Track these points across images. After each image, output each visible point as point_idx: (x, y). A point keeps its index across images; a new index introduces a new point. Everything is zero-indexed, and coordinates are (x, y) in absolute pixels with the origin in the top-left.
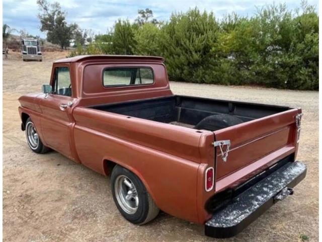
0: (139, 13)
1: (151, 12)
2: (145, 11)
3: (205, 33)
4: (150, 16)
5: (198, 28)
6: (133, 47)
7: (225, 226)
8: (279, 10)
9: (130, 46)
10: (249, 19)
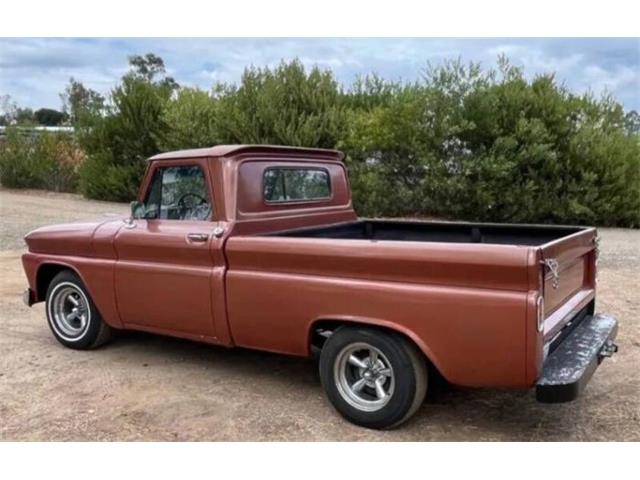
0: (134, 63)
1: (159, 62)
2: (144, 58)
3: (319, 111)
4: (158, 71)
5: (304, 101)
6: (159, 136)
7: (564, 383)
8: (467, 73)
9: (153, 135)
10: (403, 87)
